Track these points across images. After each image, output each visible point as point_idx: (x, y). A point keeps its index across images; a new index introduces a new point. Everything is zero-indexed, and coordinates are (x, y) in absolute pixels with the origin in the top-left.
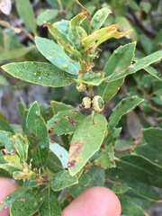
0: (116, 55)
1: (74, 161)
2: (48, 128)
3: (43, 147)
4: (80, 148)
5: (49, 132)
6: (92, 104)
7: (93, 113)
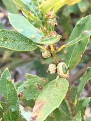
0: (78, 26)
1: (36, 117)
2: (18, 93)
3: (13, 110)
4: (42, 105)
5: (19, 96)
6: (56, 70)
7: (58, 77)
